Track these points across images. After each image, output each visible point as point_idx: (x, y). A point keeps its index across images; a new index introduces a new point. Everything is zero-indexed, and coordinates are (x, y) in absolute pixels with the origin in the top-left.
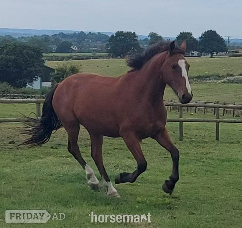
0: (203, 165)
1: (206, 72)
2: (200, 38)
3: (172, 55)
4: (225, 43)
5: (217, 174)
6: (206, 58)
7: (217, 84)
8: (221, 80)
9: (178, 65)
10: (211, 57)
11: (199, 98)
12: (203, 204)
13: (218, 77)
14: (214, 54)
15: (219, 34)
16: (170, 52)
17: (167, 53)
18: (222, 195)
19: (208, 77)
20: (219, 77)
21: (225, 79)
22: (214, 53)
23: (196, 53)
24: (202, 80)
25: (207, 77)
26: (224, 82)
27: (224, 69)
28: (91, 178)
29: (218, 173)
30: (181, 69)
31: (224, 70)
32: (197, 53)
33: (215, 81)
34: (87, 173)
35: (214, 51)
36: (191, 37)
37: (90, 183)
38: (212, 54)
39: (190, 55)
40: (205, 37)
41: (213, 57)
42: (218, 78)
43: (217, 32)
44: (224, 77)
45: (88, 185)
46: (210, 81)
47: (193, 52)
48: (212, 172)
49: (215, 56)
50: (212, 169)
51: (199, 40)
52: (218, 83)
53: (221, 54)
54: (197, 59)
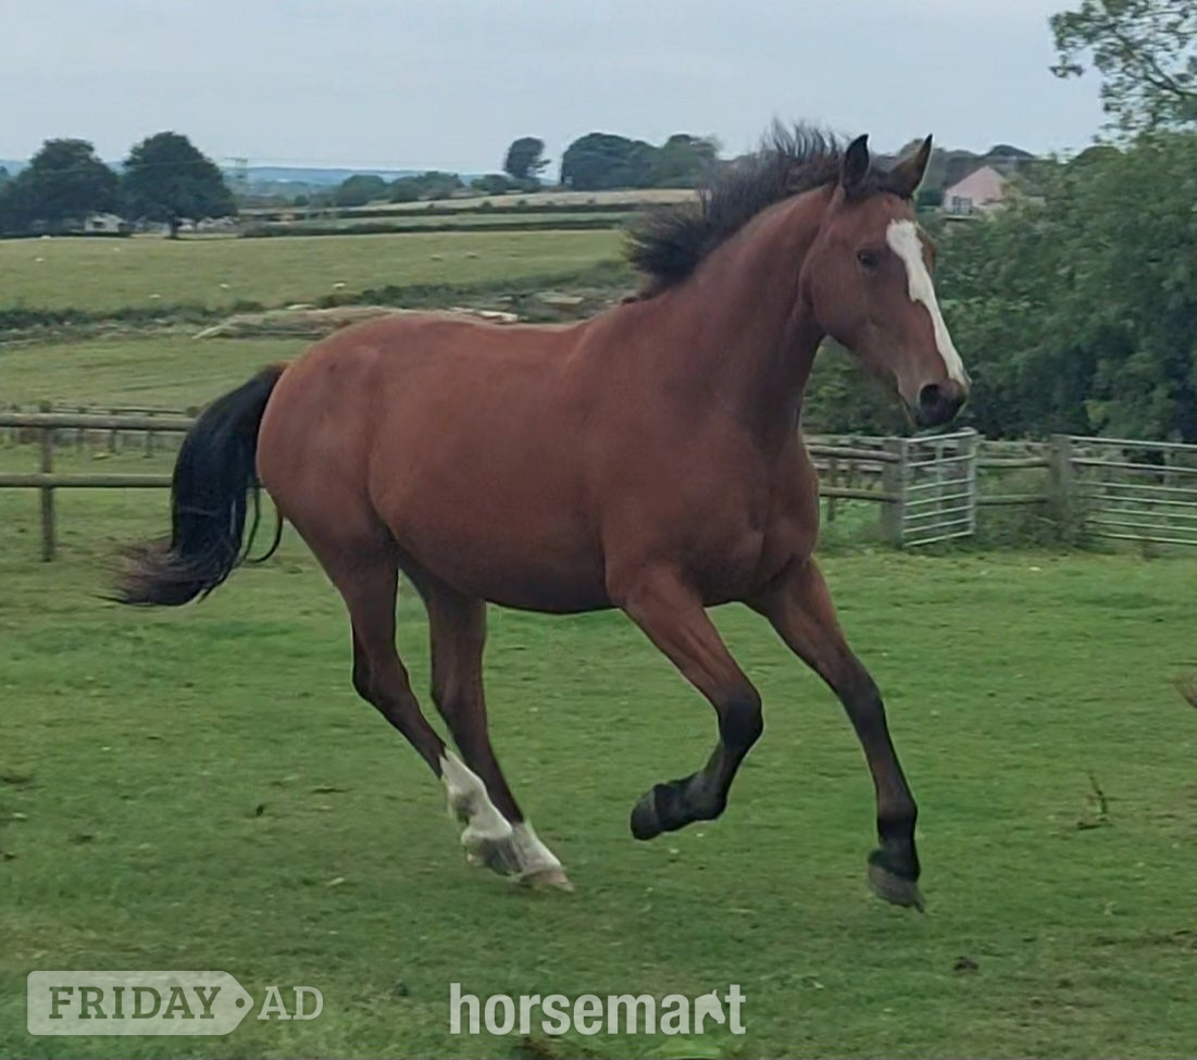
0: (134, 655)
1: (156, 296)
2: (127, 163)
3: (854, 199)
4: (227, 184)
5: (189, 685)
6: (153, 241)
7: (196, 342)
8: (213, 326)
9: (888, 249)
10: (173, 237)
11: (125, 394)
12: (129, 802)
13: (203, 315)
14: (180, 224)
15: (201, 150)
16: (845, 187)
17: (832, 193)
18: (206, 762)
19: (160, 313)
20: (206, 313)
21: (226, 324)
22: (184, 220)
23: (111, 222)
24: (140, 327)
25: (154, 316)
26: (224, 335)
27: (225, 282)
28: (473, 813)
29: (195, 682)
30: (900, 263)
31: (224, 286)
32: (119, 221)
33: (190, 328)
34: (453, 789)
35: (183, 216)
36: (89, 160)
37: (472, 837)
38: (176, 225)
39: (89, 228)
40: (145, 161)
41: (181, 236)
42: (199, 317)
43: (194, 143)
44: (220, 313)
45: (466, 848)
46: (169, 330)
47: (98, 219)
48: (172, 678)
49: (188, 232)
50: (168, 665)
51: (121, 170)
52: (203, 337)
53: (211, 226)
54: (118, 247)
